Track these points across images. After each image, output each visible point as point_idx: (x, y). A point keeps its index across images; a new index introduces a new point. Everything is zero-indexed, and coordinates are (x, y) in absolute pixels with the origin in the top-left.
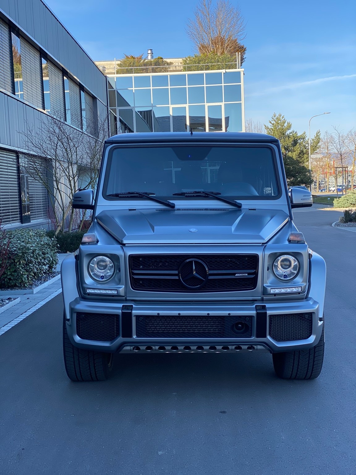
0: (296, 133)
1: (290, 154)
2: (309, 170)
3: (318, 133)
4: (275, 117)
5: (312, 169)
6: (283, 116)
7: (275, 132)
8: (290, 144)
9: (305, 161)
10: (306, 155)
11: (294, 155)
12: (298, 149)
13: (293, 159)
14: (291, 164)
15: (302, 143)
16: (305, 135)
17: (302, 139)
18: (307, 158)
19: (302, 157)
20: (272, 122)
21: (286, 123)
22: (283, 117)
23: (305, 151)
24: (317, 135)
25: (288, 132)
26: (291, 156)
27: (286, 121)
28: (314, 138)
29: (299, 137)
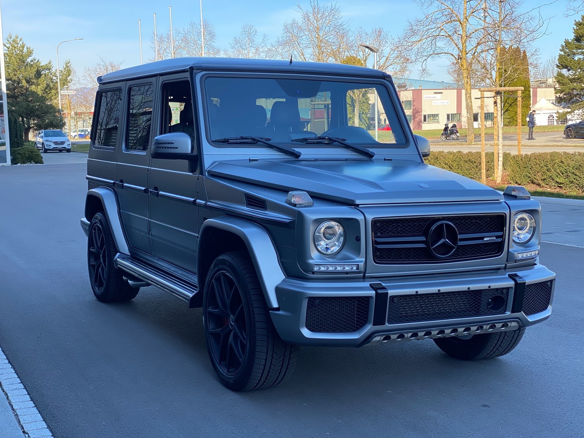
0: (38, 61)
1: (33, 88)
2: (59, 110)
3: (68, 63)
4: (11, 38)
5: (63, 109)
6: (21, 38)
7: (12, 58)
8: (33, 75)
9: (52, 98)
10: (54, 91)
11: (39, 90)
12: (43, 82)
13: (38, 95)
14: (36, 101)
15: (48, 75)
16: (51, 66)
17: (46, 69)
18: (55, 95)
19: (48, 92)
20: (8, 45)
21: (25, 49)
22: (21, 40)
23: (51, 85)
24: (66, 66)
25: (29, 60)
26: (35, 91)
27: (25, 45)
28: (63, 70)
29: (44, 67)
